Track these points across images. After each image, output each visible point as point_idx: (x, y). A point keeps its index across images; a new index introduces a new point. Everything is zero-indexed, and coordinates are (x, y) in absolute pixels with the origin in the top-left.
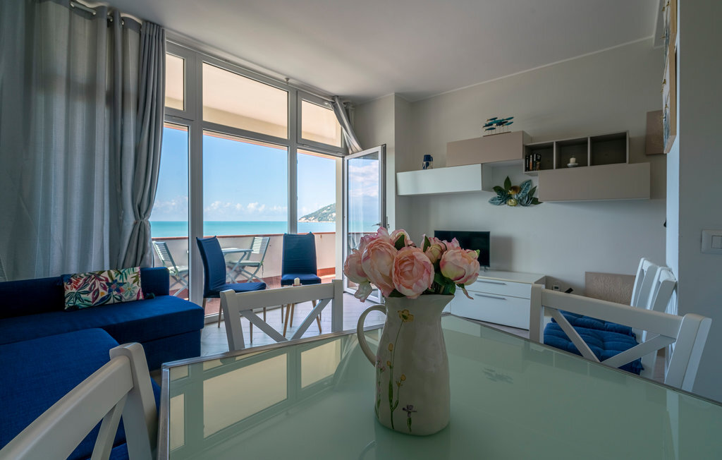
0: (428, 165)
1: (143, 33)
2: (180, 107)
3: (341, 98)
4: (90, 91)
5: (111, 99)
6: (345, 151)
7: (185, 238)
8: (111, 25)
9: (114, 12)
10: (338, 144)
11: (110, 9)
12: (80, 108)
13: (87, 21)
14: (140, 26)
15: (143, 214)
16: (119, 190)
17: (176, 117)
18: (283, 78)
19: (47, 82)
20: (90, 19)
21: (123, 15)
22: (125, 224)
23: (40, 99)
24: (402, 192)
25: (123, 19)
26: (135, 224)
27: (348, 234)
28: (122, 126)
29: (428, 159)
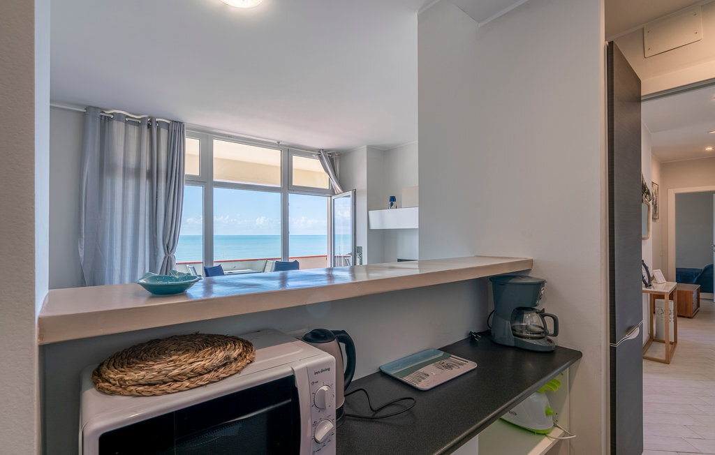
0: (392, 205)
1: (170, 129)
2: (197, 173)
3: (325, 151)
4: (137, 172)
5: (150, 175)
6: (332, 192)
7: (200, 263)
8: (149, 126)
9: (152, 119)
10: (327, 187)
11: (149, 117)
12: (131, 183)
13: (136, 127)
14: (168, 124)
15: (170, 251)
16: (155, 235)
17: (194, 181)
18: (276, 142)
19: (112, 170)
20: (138, 126)
21: (157, 120)
22: (158, 257)
23: (108, 181)
24: (373, 227)
25: (157, 122)
26: (165, 257)
27: (335, 257)
28: (157, 192)
29: (393, 199)
